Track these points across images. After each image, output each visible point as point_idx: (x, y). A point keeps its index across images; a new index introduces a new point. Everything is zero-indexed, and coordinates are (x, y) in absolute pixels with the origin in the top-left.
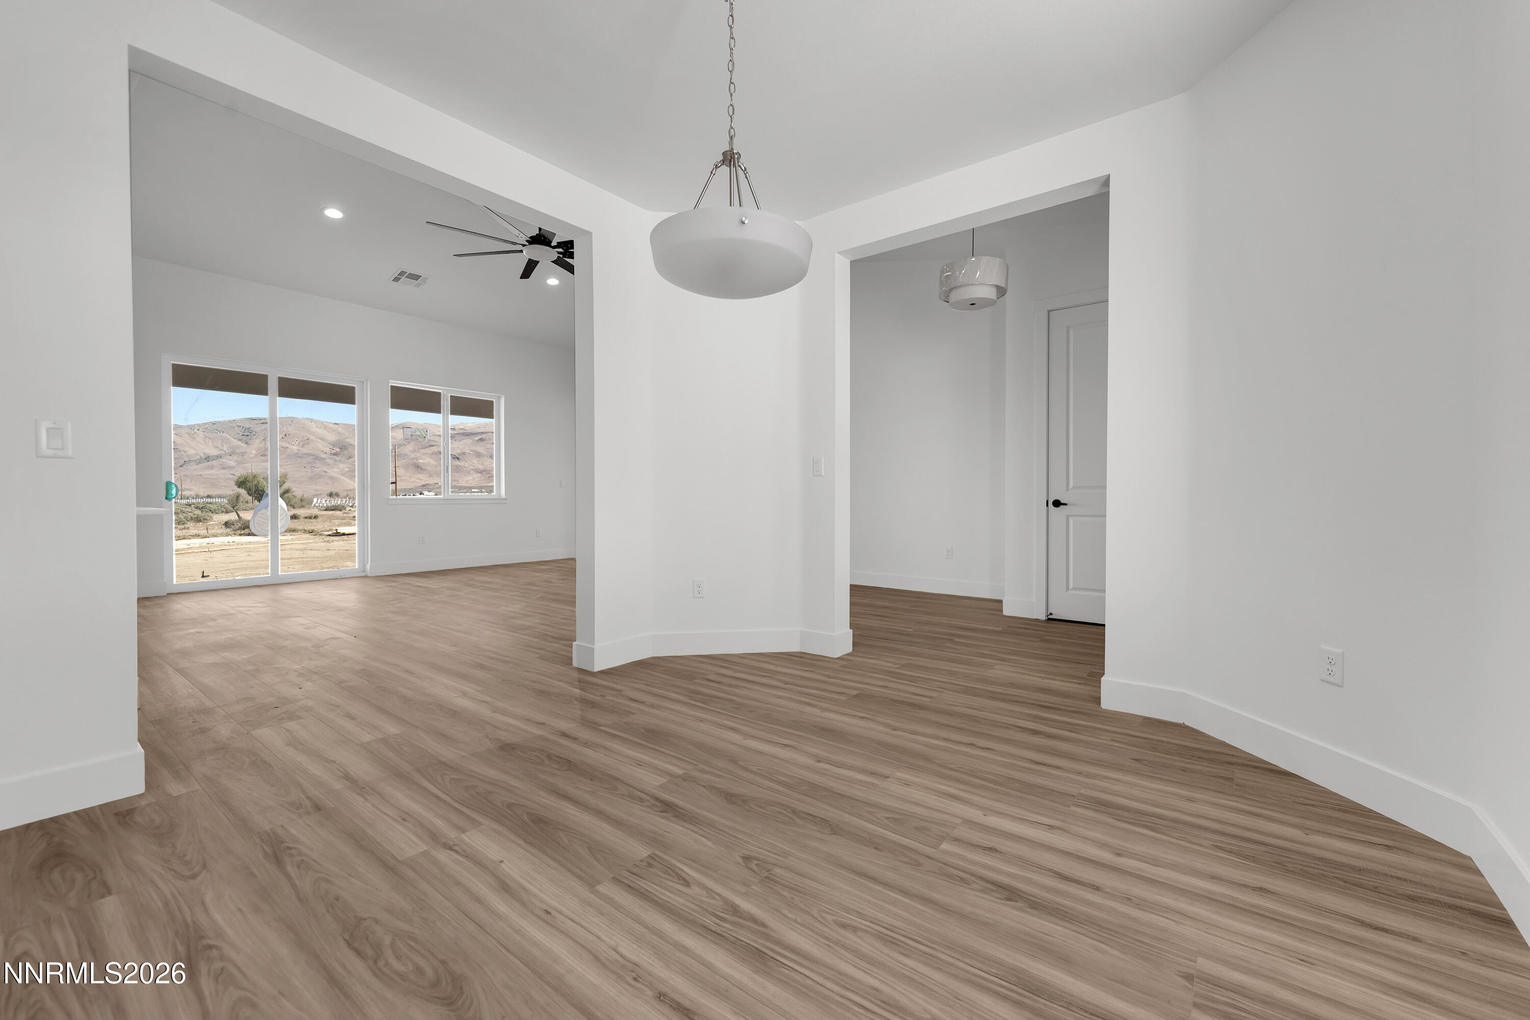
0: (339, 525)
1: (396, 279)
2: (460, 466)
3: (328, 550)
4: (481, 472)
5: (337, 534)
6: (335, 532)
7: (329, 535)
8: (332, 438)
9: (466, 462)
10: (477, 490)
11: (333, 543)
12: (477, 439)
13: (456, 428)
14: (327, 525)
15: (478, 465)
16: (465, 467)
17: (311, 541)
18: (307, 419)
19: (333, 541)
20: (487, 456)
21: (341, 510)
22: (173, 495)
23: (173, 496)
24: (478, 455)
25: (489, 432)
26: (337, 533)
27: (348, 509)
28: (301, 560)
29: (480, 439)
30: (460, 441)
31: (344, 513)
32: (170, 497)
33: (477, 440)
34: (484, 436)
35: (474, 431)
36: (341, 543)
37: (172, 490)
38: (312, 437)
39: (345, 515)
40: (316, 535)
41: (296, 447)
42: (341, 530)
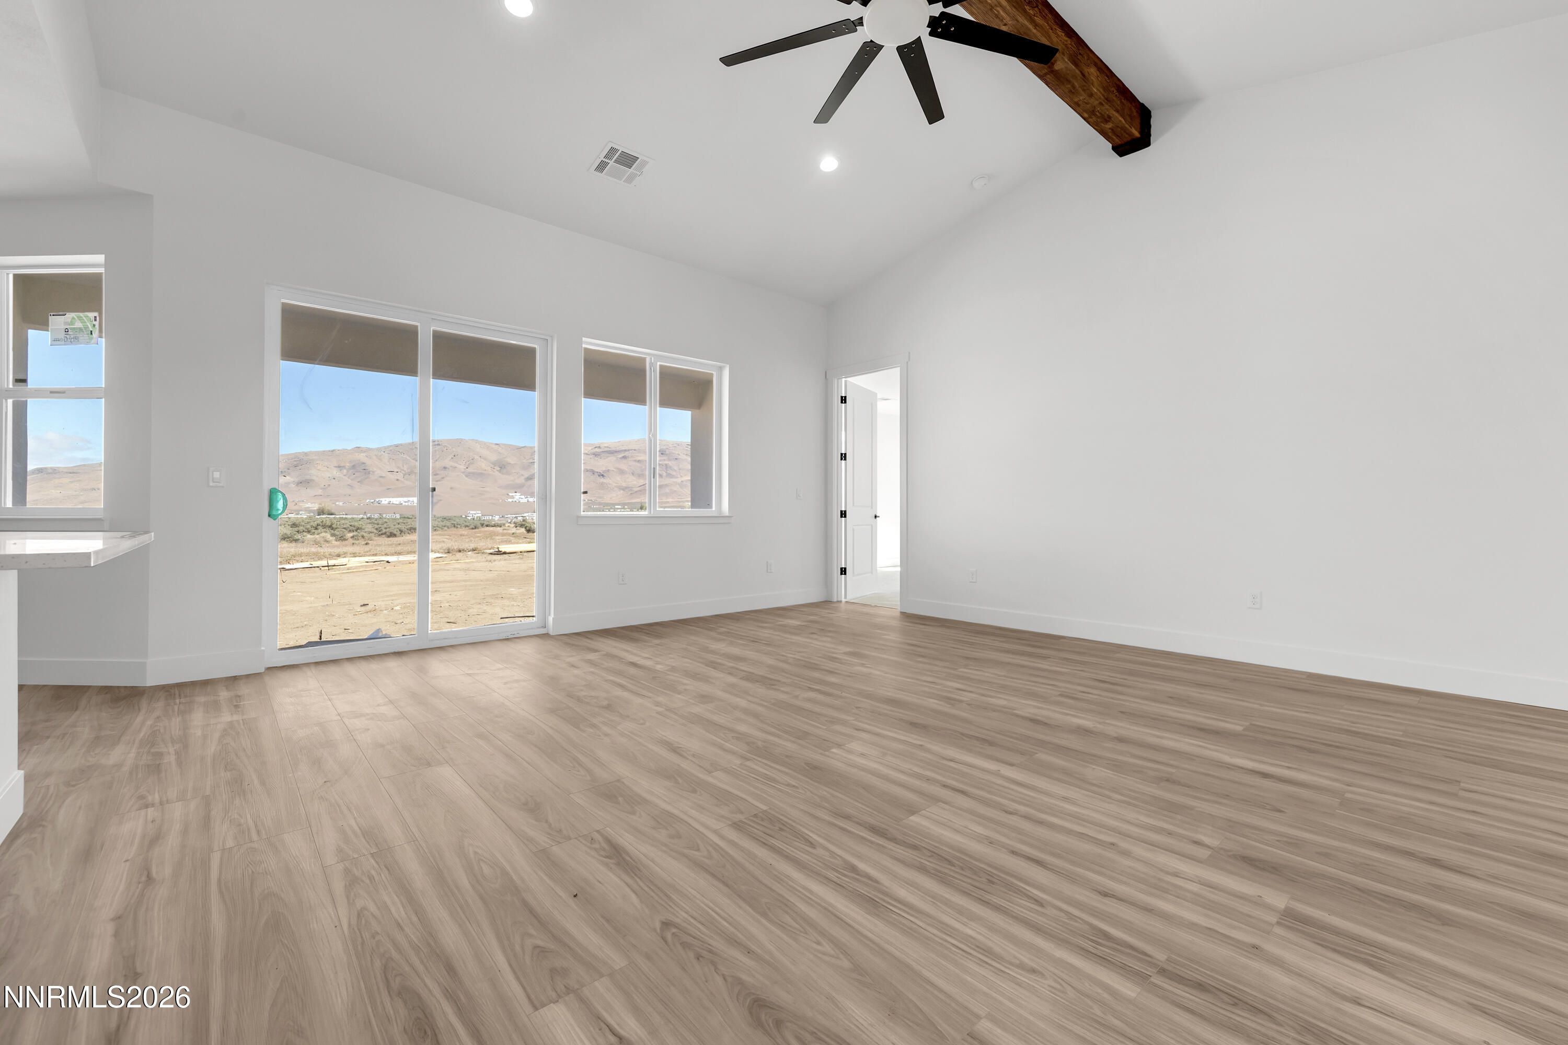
0: (502, 542)
1: (601, 167)
2: (605, 483)
3: (490, 571)
4: (623, 489)
5: (499, 553)
6: (497, 550)
7: (491, 554)
8: (493, 457)
9: (610, 479)
10: (620, 507)
11: (494, 563)
12: (620, 456)
13: (602, 446)
14: (489, 543)
15: (621, 482)
16: (610, 484)
17: (474, 560)
18: (473, 440)
19: (495, 561)
20: (629, 473)
21: (501, 527)
22: (278, 510)
23: (280, 512)
24: (622, 472)
25: (632, 450)
26: (499, 551)
27: (507, 525)
28: (464, 583)
29: (623, 457)
30: (605, 459)
31: (504, 530)
32: (274, 513)
33: (620, 458)
34: (626, 454)
35: (618, 449)
36: (502, 563)
37: (278, 502)
38: (476, 457)
39: (505, 531)
40: (478, 553)
41: (463, 467)
42: (503, 548)
